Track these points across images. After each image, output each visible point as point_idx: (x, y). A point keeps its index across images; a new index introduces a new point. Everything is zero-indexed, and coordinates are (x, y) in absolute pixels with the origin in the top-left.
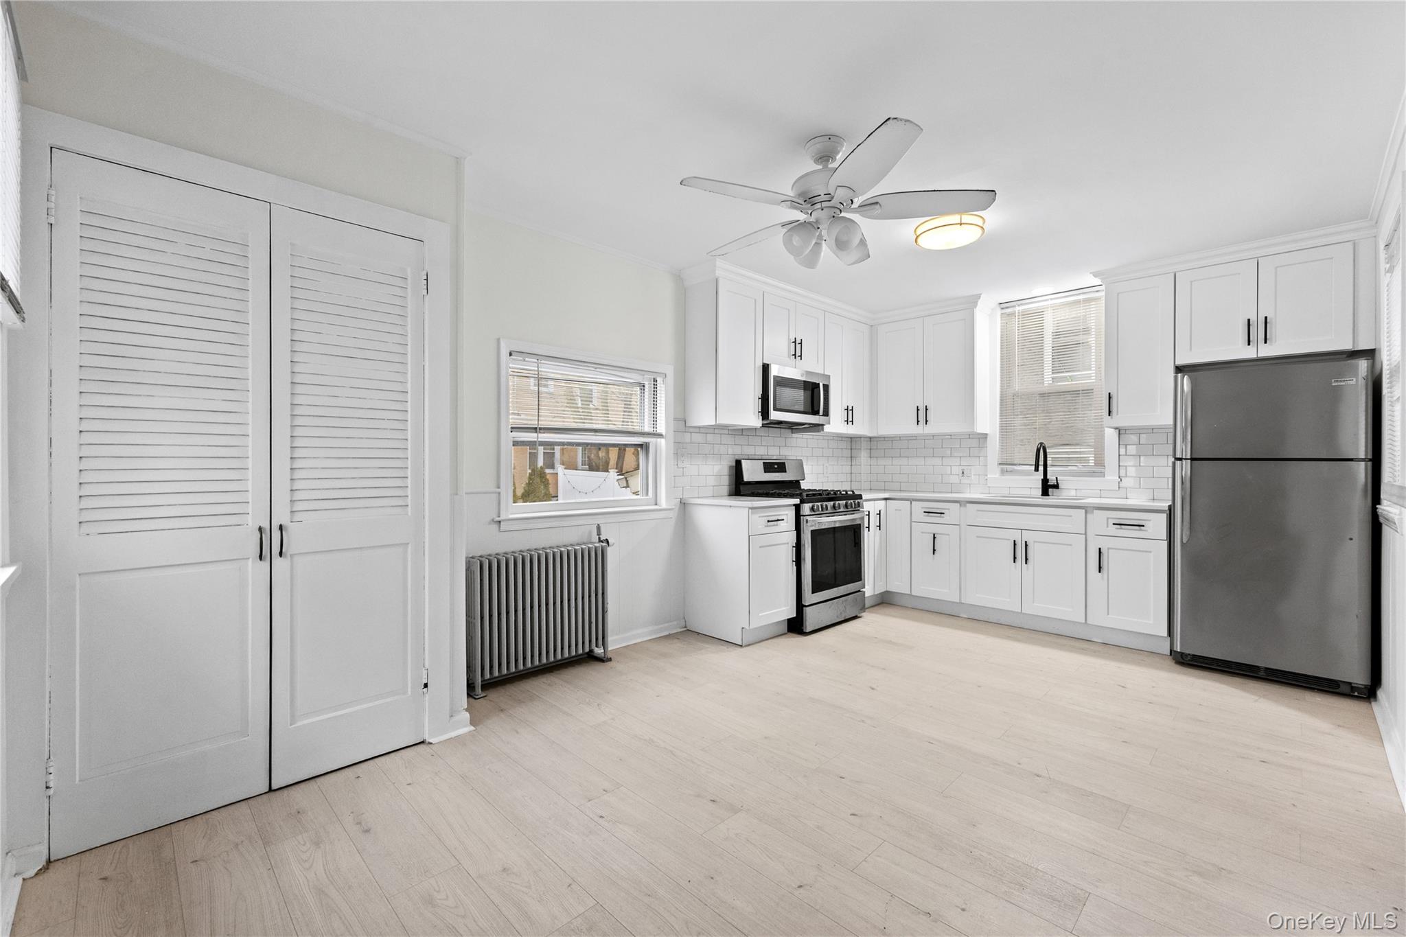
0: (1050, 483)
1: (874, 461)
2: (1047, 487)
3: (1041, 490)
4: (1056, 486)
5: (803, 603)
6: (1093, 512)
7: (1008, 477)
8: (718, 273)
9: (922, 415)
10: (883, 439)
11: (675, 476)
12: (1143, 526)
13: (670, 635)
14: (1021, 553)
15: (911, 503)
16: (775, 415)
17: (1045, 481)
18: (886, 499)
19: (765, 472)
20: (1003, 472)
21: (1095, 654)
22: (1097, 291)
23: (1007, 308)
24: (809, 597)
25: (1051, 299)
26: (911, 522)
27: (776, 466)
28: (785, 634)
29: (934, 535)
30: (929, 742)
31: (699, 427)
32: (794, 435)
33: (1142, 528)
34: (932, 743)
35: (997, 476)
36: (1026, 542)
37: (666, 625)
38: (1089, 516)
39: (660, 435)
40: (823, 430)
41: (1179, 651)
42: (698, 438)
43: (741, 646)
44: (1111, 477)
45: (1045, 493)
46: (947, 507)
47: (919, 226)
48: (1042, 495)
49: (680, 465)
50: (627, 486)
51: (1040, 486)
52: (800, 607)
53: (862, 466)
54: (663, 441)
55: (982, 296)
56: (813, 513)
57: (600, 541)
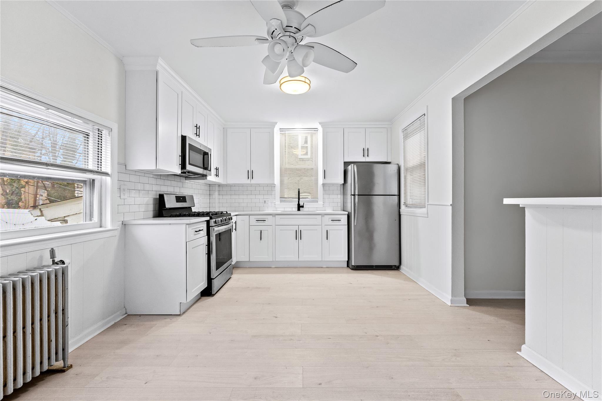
0: (301, 205)
1: (221, 197)
2: (299, 207)
3: (297, 208)
4: (303, 207)
5: (212, 277)
6: (324, 216)
7: (283, 203)
8: (158, 68)
9: (250, 174)
10: (226, 186)
11: (118, 205)
12: (340, 220)
13: (115, 324)
14: (298, 235)
15: (249, 217)
16: (189, 168)
17: (299, 204)
18: (236, 215)
19: (177, 202)
20: (281, 201)
21: (324, 272)
22: (315, 131)
23: (282, 131)
24: (214, 273)
25: (299, 131)
26: (249, 226)
27: (181, 199)
28: (200, 299)
29: (261, 231)
30: (329, 338)
31: (136, 171)
32: (187, 181)
33: (340, 221)
34: (330, 338)
35: (279, 203)
36: (301, 230)
37: (112, 316)
38: (322, 217)
39: (106, 174)
40: (206, 179)
41: (353, 265)
42: (133, 178)
43: (180, 315)
44: (320, 202)
45: (299, 210)
46: (266, 218)
47: (283, 78)
48: (298, 210)
49: (122, 197)
50: (42, 215)
51: (297, 207)
52: (210, 280)
53: (216, 199)
54: (108, 179)
55: (278, 123)
56: (216, 225)
57: (54, 263)
